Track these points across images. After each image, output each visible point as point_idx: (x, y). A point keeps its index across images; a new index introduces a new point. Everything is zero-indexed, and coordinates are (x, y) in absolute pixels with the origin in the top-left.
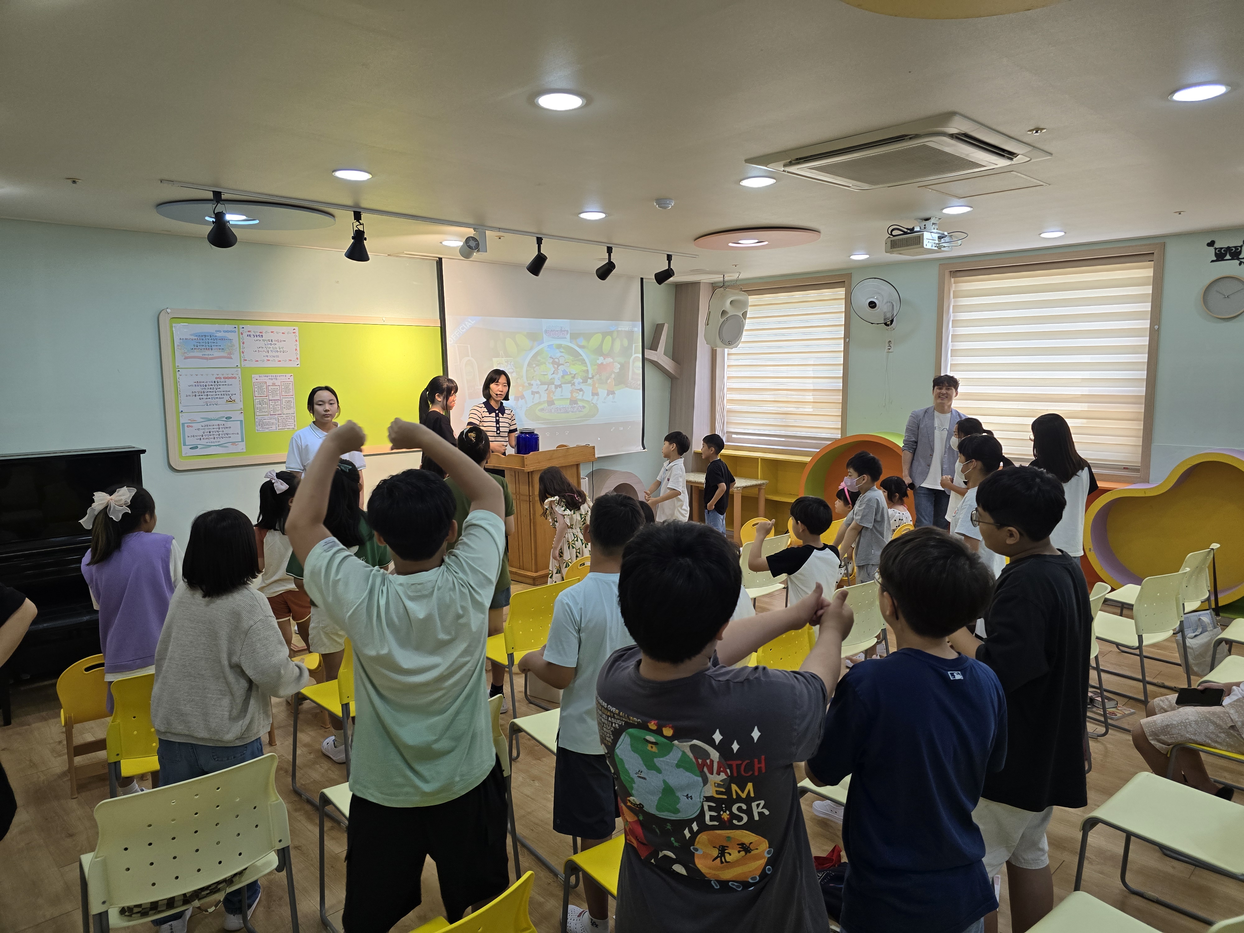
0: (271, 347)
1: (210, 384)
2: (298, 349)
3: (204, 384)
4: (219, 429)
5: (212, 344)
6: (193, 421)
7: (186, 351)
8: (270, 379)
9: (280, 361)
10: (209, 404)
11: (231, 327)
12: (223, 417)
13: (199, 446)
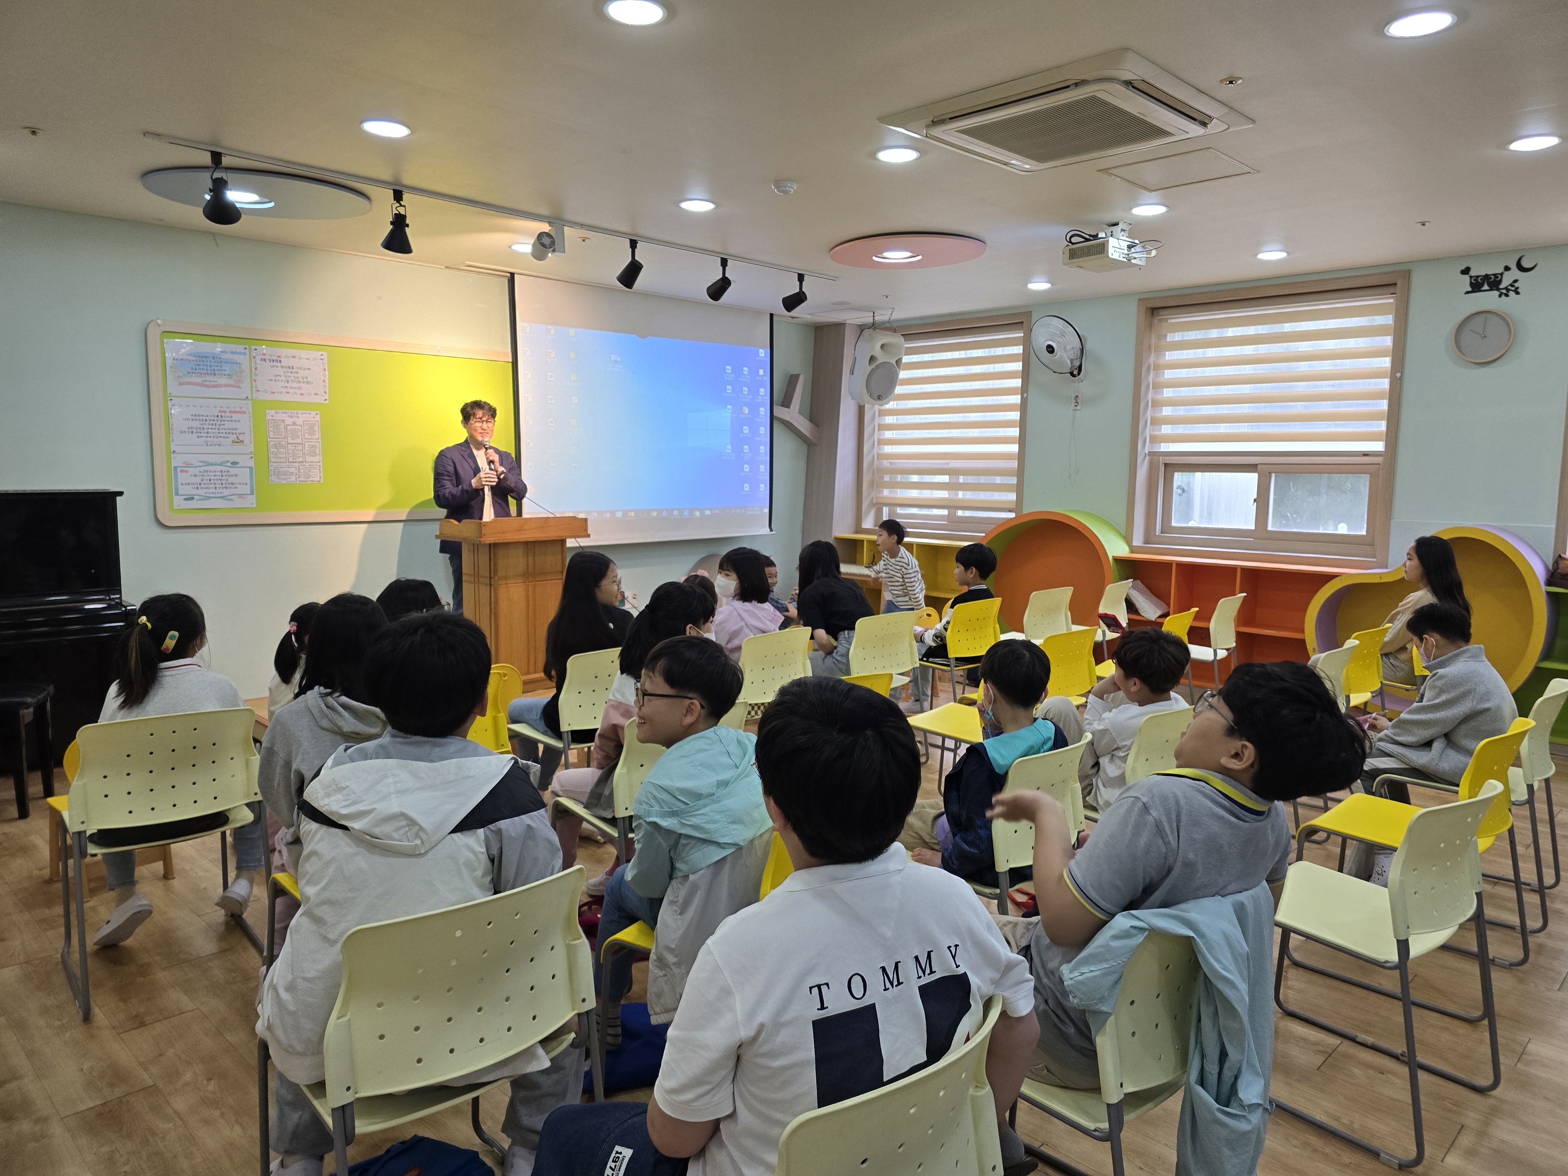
0: (292, 375)
1: (212, 418)
2: (327, 380)
3: (204, 418)
4: (222, 476)
5: (216, 368)
6: (188, 465)
7: (181, 375)
8: (289, 416)
9: (302, 394)
10: (209, 444)
11: (240, 348)
12: (228, 462)
13: (196, 497)
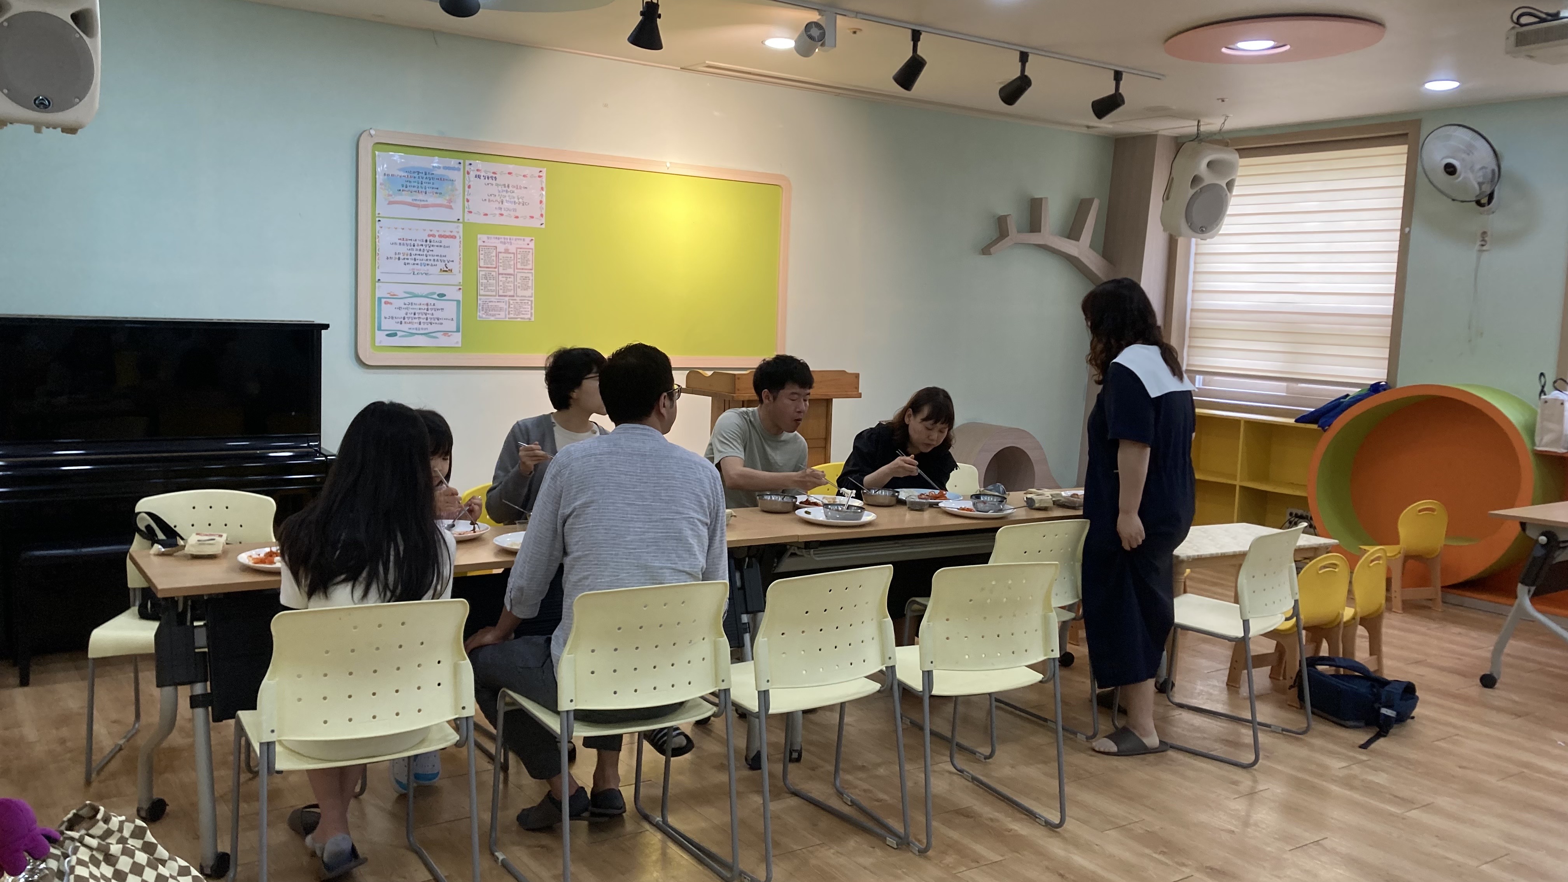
0: (507, 195)
1: (420, 243)
2: (544, 200)
3: (412, 243)
4: (428, 310)
5: (427, 185)
6: (394, 296)
7: (391, 193)
8: (501, 242)
9: (517, 217)
10: (416, 273)
11: (453, 162)
12: (434, 293)
13: (399, 334)
